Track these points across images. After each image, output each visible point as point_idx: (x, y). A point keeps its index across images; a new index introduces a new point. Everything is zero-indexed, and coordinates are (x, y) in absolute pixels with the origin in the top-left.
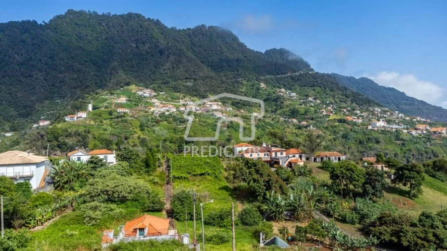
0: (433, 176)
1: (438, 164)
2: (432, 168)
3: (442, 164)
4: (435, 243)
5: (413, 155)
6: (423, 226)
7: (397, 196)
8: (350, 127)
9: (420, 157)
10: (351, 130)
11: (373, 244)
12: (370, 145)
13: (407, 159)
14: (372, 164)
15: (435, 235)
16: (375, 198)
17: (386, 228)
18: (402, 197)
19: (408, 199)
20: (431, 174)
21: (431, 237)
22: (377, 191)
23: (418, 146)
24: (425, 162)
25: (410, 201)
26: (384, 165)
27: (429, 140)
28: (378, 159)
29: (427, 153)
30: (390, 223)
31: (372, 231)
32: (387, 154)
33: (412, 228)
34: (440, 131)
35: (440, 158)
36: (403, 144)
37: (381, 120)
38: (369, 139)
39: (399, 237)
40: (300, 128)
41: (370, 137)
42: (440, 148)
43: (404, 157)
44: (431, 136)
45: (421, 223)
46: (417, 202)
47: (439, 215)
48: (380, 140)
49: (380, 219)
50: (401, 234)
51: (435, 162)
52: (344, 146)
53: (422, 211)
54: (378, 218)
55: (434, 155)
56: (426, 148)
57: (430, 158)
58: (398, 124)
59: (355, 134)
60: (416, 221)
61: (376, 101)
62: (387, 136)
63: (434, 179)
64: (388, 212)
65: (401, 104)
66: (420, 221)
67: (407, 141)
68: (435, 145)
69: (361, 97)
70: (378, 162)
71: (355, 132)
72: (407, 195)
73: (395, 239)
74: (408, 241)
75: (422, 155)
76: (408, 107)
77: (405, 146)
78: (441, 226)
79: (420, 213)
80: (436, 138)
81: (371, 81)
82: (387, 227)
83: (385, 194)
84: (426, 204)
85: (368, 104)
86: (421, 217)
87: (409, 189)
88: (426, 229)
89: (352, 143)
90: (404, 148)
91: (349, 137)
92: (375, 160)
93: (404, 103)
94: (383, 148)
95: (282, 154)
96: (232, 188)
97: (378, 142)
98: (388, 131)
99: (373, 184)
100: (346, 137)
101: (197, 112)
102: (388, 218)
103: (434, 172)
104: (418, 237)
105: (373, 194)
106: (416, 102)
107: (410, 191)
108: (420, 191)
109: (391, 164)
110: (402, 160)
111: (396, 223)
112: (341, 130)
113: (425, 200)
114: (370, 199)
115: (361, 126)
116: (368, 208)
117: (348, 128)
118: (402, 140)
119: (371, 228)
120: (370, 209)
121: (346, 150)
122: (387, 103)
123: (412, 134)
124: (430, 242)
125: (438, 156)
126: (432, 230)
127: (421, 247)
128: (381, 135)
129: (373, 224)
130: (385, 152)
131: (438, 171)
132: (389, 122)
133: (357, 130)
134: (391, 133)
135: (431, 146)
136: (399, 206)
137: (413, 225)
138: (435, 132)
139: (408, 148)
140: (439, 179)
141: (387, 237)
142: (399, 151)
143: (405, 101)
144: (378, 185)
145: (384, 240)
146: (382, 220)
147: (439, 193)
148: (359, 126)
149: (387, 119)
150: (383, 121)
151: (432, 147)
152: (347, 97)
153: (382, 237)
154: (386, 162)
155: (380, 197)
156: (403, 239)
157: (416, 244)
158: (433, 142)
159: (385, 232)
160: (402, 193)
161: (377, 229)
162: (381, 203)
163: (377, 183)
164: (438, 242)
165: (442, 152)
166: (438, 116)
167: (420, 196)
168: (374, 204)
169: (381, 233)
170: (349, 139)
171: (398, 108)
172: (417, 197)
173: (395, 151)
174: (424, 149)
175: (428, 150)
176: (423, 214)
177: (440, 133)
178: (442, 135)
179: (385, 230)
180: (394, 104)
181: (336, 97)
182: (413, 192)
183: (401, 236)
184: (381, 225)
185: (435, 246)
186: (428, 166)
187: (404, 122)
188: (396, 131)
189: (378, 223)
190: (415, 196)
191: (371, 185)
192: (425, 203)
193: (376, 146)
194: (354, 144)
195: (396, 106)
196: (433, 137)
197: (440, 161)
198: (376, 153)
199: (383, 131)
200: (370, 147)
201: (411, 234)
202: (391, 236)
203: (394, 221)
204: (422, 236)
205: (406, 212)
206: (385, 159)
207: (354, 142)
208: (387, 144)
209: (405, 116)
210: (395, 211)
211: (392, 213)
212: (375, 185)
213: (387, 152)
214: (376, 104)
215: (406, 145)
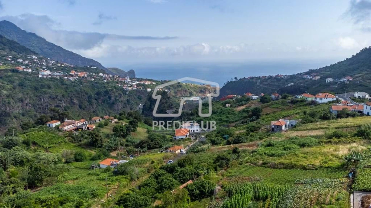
5: (74, 95)
8: (23, 76)
9: (78, 95)
10: (25, 79)
12: (44, 90)
23: (76, 88)
27: (81, 83)
29: (81, 92)
38: (42, 85)
41: (43, 84)
43: (69, 96)
44: (82, 80)
48: (51, 86)
52: (23, 93)
55: (86, 94)
56: (81, 89)
59: (29, 82)
62: (55, 82)
65: (44, 48)
67: (69, 85)
68: (85, 86)
71: (29, 80)
75: (79, 94)
77: (68, 89)
80: (85, 81)
89: (29, 90)
90: (68, 90)
91: (25, 85)
94: (54, 91)
97: (49, 87)
98: (54, 79)
100: (22, 85)
110: (68, 99)
112: (16, 80)
115: (32, 75)
117: (22, 77)
118: (66, 84)
121: (26, 96)
123: (70, 80)
125: (88, 94)
128: (51, 82)
130: (56, 94)
133: (30, 79)
134: (57, 79)
135: (83, 87)
138: (83, 77)
139: (70, 90)
142: (65, 93)
148: (31, 75)
165: (90, 90)
170: (25, 87)
173: (62, 93)
174: (80, 90)
188: (60, 78)
193: (49, 91)
194: (31, 90)
198: (49, 96)
199: (51, 78)
200: (44, 92)
207: (30, 89)
208: (56, 88)
209: (57, 63)
213: (57, 94)
215: (69, 88)
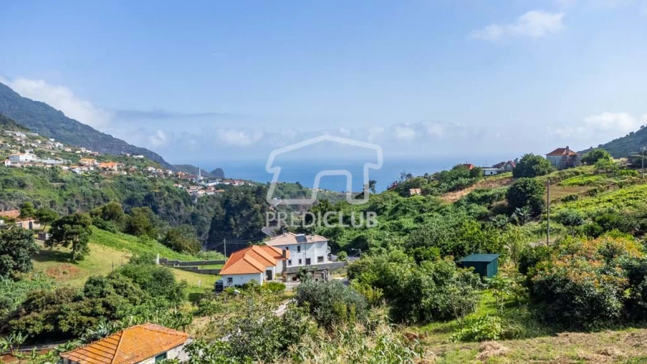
0: (103, 228)
1: (108, 210)
2: (102, 217)
3: (113, 209)
4: (105, 315)
5: (77, 202)
6: (90, 296)
7: (53, 264)
9: (87, 204)
11: (16, 345)
12: (10, 191)
13: (69, 208)
14: (12, 220)
15: (106, 305)
16: (18, 275)
17: (36, 314)
18: (62, 264)
19: (70, 264)
20: (100, 225)
21: (100, 309)
22: (21, 262)
23: (83, 188)
24: (93, 210)
25: (73, 266)
26: (33, 221)
27: (97, 179)
28: (22, 212)
29: (95, 197)
30: (43, 306)
31: (14, 325)
32: (39, 203)
33: (75, 304)
34: (110, 167)
35: (111, 202)
36: (63, 187)
37: (27, 151)
38: (6, 181)
39: (56, 322)
41: (9, 178)
42: (111, 190)
43: (65, 205)
44: (100, 174)
45: (87, 294)
46: (82, 266)
47: (110, 277)
48: (26, 183)
49: (26, 304)
50: (60, 316)
51: (104, 209)
53: (88, 277)
54: (23, 304)
55: (104, 200)
56: (93, 191)
57: (99, 204)
58: (52, 157)
60: (80, 293)
61: (18, 122)
62: (38, 176)
63: (104, 231)
64: (39, 290)
65: (58, 129)
66: (86, 290)
67: (69, 182)
68: (105, 186)
70: (23, 216)
72: (69, 260)
73: (50, 327)
74: (70, 324)
75: (89, 200)
76: (68, 133)
77: (65, 190)
78: (112, 291)
79: (86, 279)
80: (106, 176)
81: (7, 87)
82: (39, 312)
83: (35, 264)
84: (94, 267)
86: (88, 285)
87: (72, 250)
88: (94, 300)
90: (65, 193)
92: (19, 214)
93: (63, 127)
94: (31, 194)
97: (22, 186)
98: (38, 169)
99: (14, 253)
102: (39, 300)
103: (104, 222)
104: (83, 314)
105: (15, 268)
106: (80, 127)
107: (73, 253)
108: (86, 251)
109: (44, 217)
110: (62, 210)
111: (53, 303)
113: (93, 261)
114: (11, 276)
116: (6, 291)
118: (62, 181)
119: (12, 322)
120: (9, 292)
122: (36, 125)
123: (75, 173)
124: (99, 315)
125: (108, 200)
126: (101, 300)
127: (87, 327)
128: (28, 175)
129: (16, 315)
130: (36, 200)
131: (109, 220)
132: (40, 154)
134: (44, 171)
135: (100, 187)
136: (57, 277)
137: (77, 299)
138: (104, 169)
139: (69, 193)
140: (110, 231)
141: (38, 329)
142: (57, 198)
143: (63, 125)
144: (23, 252)
145: (34, 333)
146: (30, 305)
147: (110, 249)
149: (37, 150)
150: (31, 152)
151: (101, 189)
153: (30, 330)
154: (36, 215)
155: (27, 269)
156: (62, 322)
157: (80, 324)
158: (102, 182)
159: (35, 322)
160: (61, 258)
161: (21, 320)
162: (29, 279)
163: (21, 249)
164: (109, 312)
165: (113, 193)
166: (107, 148)
167: (86, 257)
168: (18, 283)
169: (28, 325)
171: (54, 133)
172: (83, 259)
173: (50, 198)
174: (91, 192)
175: (97, 193)
176: (89, 282)
177: (110, 170)
178: (113, 172)
179: (35, 319)
180: (48, 127)
182: (77, 253)
183: (59, 320)
184: (28, 313)
185: (105, 319)
186: (96, 215)
187: (63, 154)
188: (52, 168)
189: (24, 311)
190: (79, 258)
191: (11, 255)
192: (93, 265)
193: (20, 192)
195: (51, 131)
196: (102, 175)
197: (110, 206)
198: (20, 202)
199: (31, 168)
200: (9, 195)
201: (73, 312)
202: (44, 325)
203: (50, 301)
204: (88, 310)
205: (66, 283)
206: (34, 211)
208: (39, 188)
209: (65, 146)
210: (51, 286)
211: (47, 291)
212: (18, 253)
213: (39, 200)
214: (18, 126)
215: (67, 188)
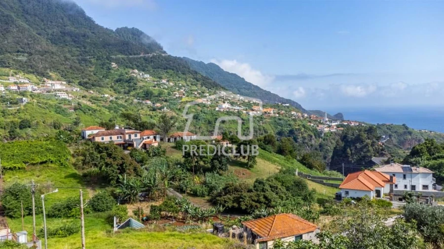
0: (264, 149)
1: (267, 138)
2: (264, 142)
3: (270, 138)
4: (265, 203)
6: (257, 190)
7: (238, 168)
8: (200, 109)
10: (201, 111)
11: (219, 212)
14: (219, 141)
15: (265, 197)
16: (221, 172)
17: (229, 196)
18: (242, 168)
19: (246, 169)
20: (262, 147)
21: (262, 199)
22: (223, 165)
24: (259, 137)
25: (248, 171)
26: (228, 142)
27: (262, 119)
28: (223, 137)
29: (260, 130)
30: (233, 192)
31: (219, 200)
32: (231, 132)
33: (249, 194)
34: (269, 111)
35: (269, 133)
37: (226, 102)
39: (239, 203)
40: (154, 110)
42: (269, 126)
45: (255, 189)
46: (252, 171)
47: (268, 180)
49: (225, 189)
50: (241, 200)
51: (265, 137)
52: (195, 126)
53: (256, 178)
54: (223, 189)
55: (265, 132)
56: (259, 126)
57: (262, 134)
58: (239, 106)
59: (205, 114)
60: (251, 187)
61: (223, 85)
63: (265, 151)
64: (231, 183)
65: (242, 88)
66: (255, 186)
67: (246, 120)
68: (265, 123)
69: (210, 81)
70: (223, 139)
71: (204, 113)
72: (246, 167)
73: (236, 205)
74: (246, 205)
75: (257, 132)
76: (246, 91)
77: (244, 125)
78: (269, 189)
79: (254, 180)
80: (267, 117)
81: (218, 67)
82: (230, 195)
83: (229, 167)
84: (259, 172)
85: (215, 88)
86: (256, 184)
87: (247, 161)
88: (259, 193)
89: (202, 123)
90: (244, 126)
91: (199, 118)
92: (222, 138)
93: (244, 88)
94: (228, 127)
95: (136, 136)
96: (81, 175)
98: (231, 112)
99: (220, 159)
100: (197, 118)
101: (34, 92)
102: (231, 188)
103: (265, 146)
104: (253, 201)
105: (220, 168)
106: (253, 87)
107: (248, 163)
108: (255, 162)
109: (234, 140)
111: (237, 191)
112: (193, 112)
113: (259, 169)
114: (218, 173)
115: (210, 108)
116: (215, 180)
117: (198, 110)
118: (243, 119)
119: (218, 198)
120: (217, 182)
121: (197, 130)
122: (231, 87)
124: (262, 203)
125: (267, 132)
126: (263, 193)
127: (255, 209)
129: (220, 195)
130: (230, 130)
131: (267, 144)
132: (232, 104)
133: (206, 112)
134: (234, 113)
135: (263, 124)
136: (239, 176)
137: (250, 191)
138: (266, 113)
139: (246, 126)
140: (268, 151)
141: (230, 204)
143: (244, 86)
144: (224, 160)
145: (228, 207)
146: (226, 190)
147: (268, 163)
148: (208, 107)
149: (231, 101)
150: (228, 103)
151: (264, 125)
152: (197, 81)
153: (226, 205)
154: (230, 139)
155: (225, 170)
156: (242, 203)
157: (251, 206)
158: (264, 121)
159: (229, 200)
160: (242, 165)
161: (222, 198)
162: (226, 175)
163: (223, 158)
164: (267, 202)
165: (270, 128)
166: (268, 99)
167: (255, 166)
168: (221, 177)
169: (225, 202)
170: (199, 120)
171: (239, 91)
172: (253, 167)
174: (258, 126)
175: (261, 127)
176: (256, 181)
177: (269, 113)
178: (271, 115)
179: (229, 199)
180: (236, 88)
181: (188, 80)
182: (250, 163)
183: (241, 201)
184: (226, 194)
185: (265, 206)
186: (261, 141)
187: (244, 103)
188: (238, 112)
189: (223, 193)
190: (251, 166)
191: (218, 160)
192: (258, 171)
194: (204, 124)
195: (238, 90)
196: (264, 117)
197: (269, 136)
198: (223, 131)
199: (228, 112)
201: (248, 198)
202: (233, 203)
203: (236, 190)
204: (256, 199)
205: (244, 180)
206: (229, 136)
207: (204, 122)
210: (236, 181)
211: (234, 183)
212: (221, 160)
214: (222, 88)
